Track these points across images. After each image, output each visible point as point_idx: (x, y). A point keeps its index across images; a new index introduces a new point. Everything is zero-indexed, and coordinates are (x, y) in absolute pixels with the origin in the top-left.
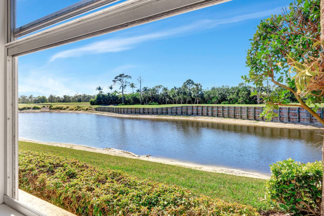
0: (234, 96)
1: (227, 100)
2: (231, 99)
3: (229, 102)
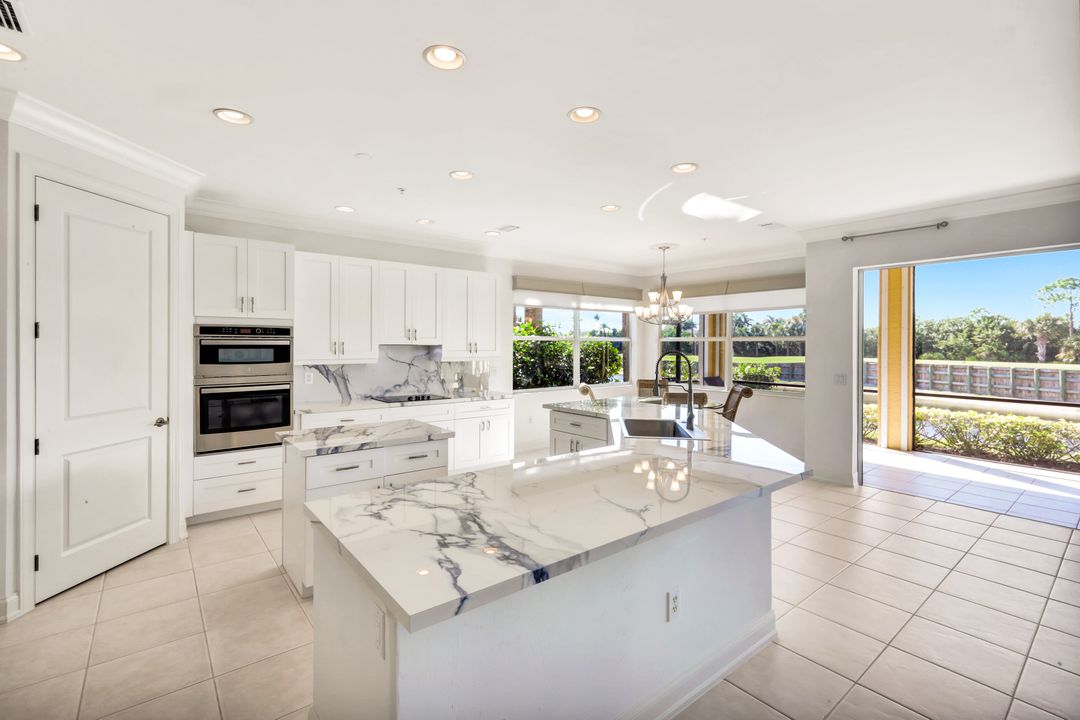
0: (961, 340)
1: (938, 350)
2: (949, 348)
3: (945, 355)
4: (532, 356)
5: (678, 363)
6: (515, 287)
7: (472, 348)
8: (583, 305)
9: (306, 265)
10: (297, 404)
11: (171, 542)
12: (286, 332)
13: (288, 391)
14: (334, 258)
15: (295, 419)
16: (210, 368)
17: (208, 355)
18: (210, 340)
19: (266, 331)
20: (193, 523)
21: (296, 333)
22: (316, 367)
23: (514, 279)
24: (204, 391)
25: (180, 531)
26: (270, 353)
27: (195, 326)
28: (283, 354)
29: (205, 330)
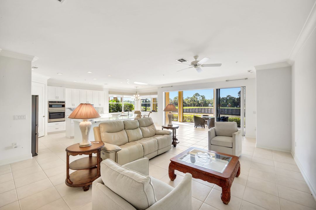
4: (115, 106)
5: (146, 108)
6: (109, 94)
7: (100, 105)
8: (124, 97)
9: (68, 91)
10: (66, 114)
11: (45, 136)
12: (64, 102)
13: (64, 112)
14: (72, 89)
15: (65, 117)
16: (51, 108)
17: (50, 106)
18: (50, 104)
19: (61, 102)
20: (49, 134)
21: (66, 102)
22: (69, 108)
23: (109, 92)
24: (50, 112)
25: (46, 134)
26: (61, 106)
27: (48, 101)
28: (63, 106)
29: (50, 102)
